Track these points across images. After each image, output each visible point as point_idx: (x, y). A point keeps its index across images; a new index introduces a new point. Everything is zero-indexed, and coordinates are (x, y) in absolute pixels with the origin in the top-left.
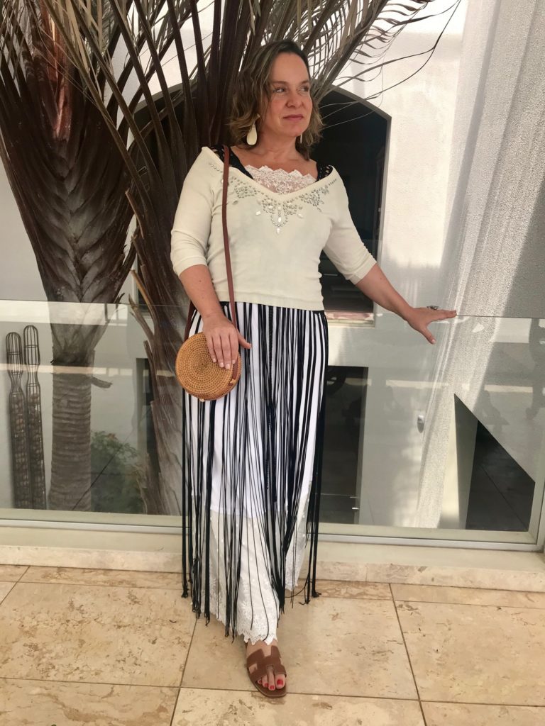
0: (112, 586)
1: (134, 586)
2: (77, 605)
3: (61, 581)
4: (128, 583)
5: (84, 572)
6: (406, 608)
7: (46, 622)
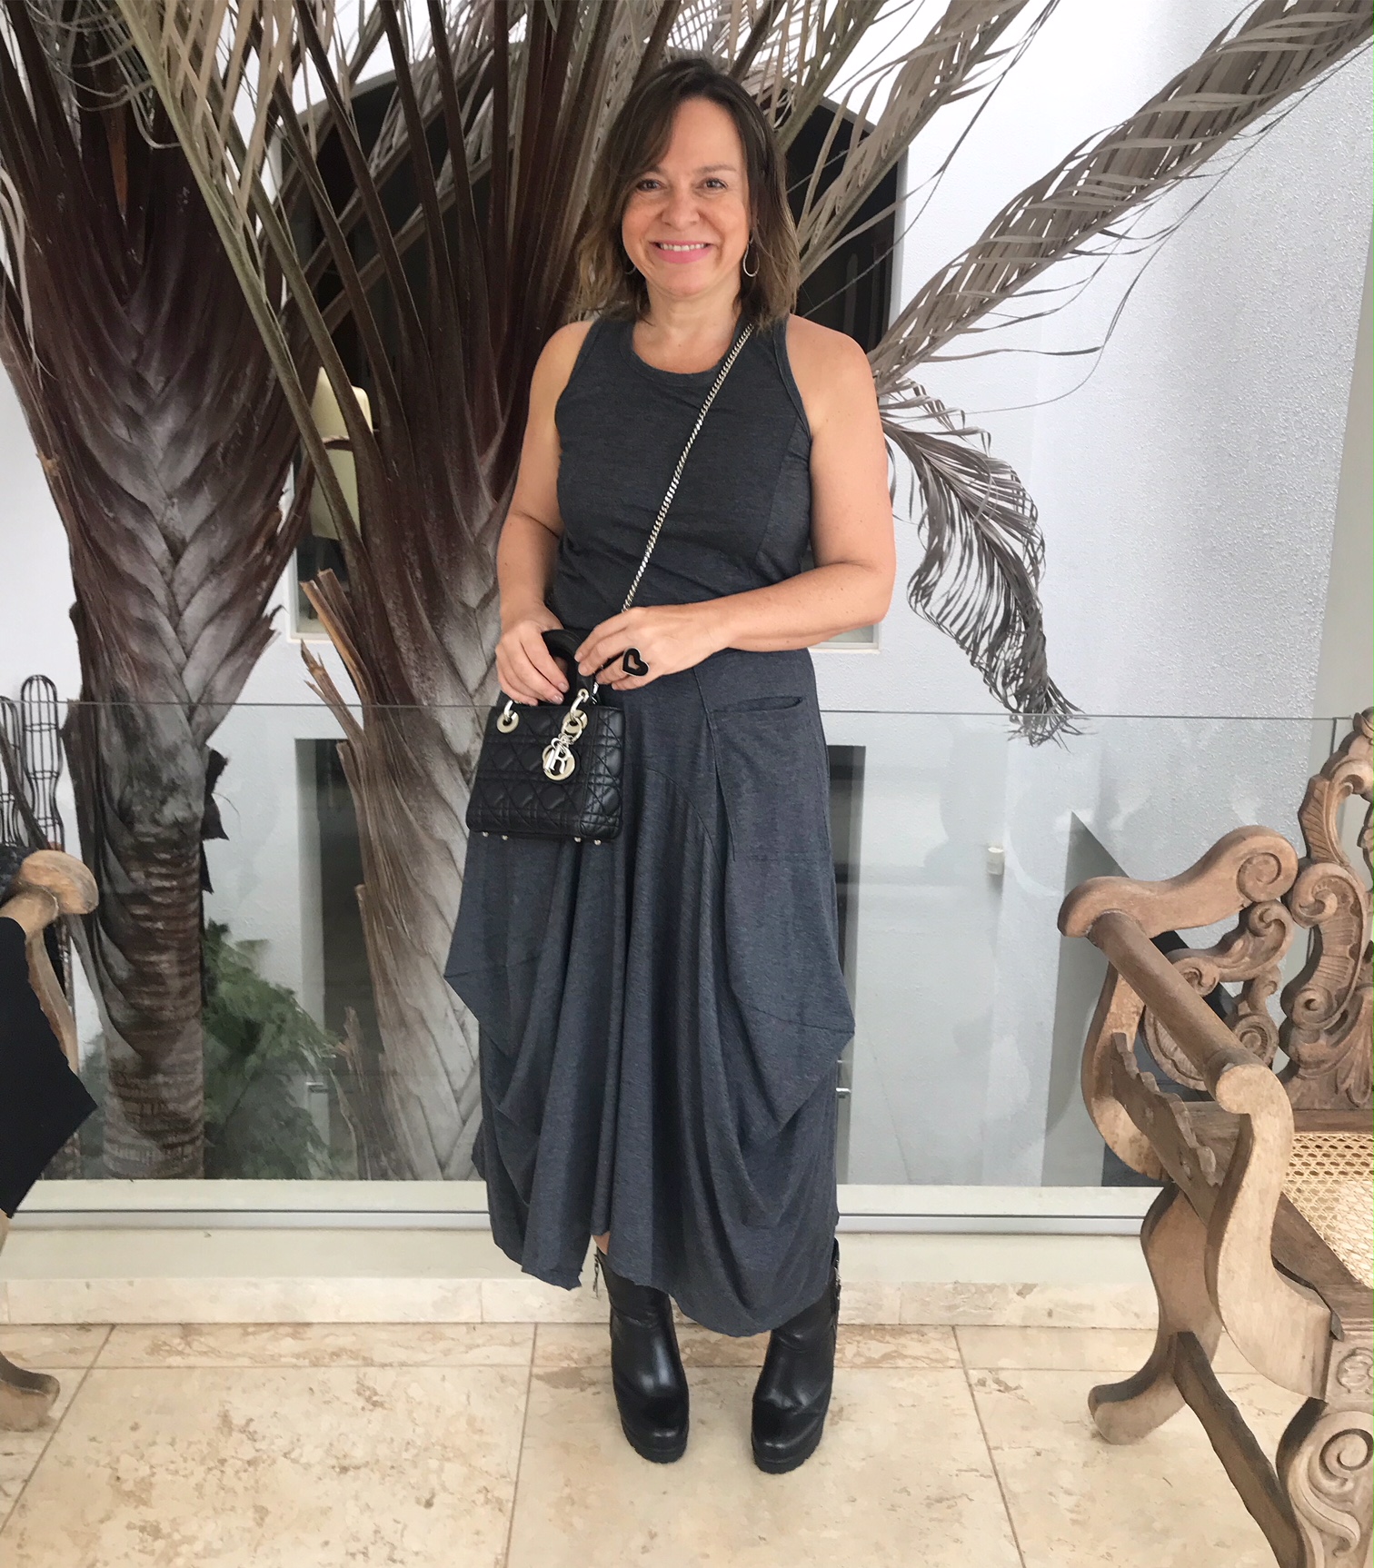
0: (315, 1364)
1: (369, 1362)
2: (238, 1420)
3: (192, 1361)
4: (354, 1354)
5: (246, 1334)
6: (996, 1387)
7: (172, 1467)
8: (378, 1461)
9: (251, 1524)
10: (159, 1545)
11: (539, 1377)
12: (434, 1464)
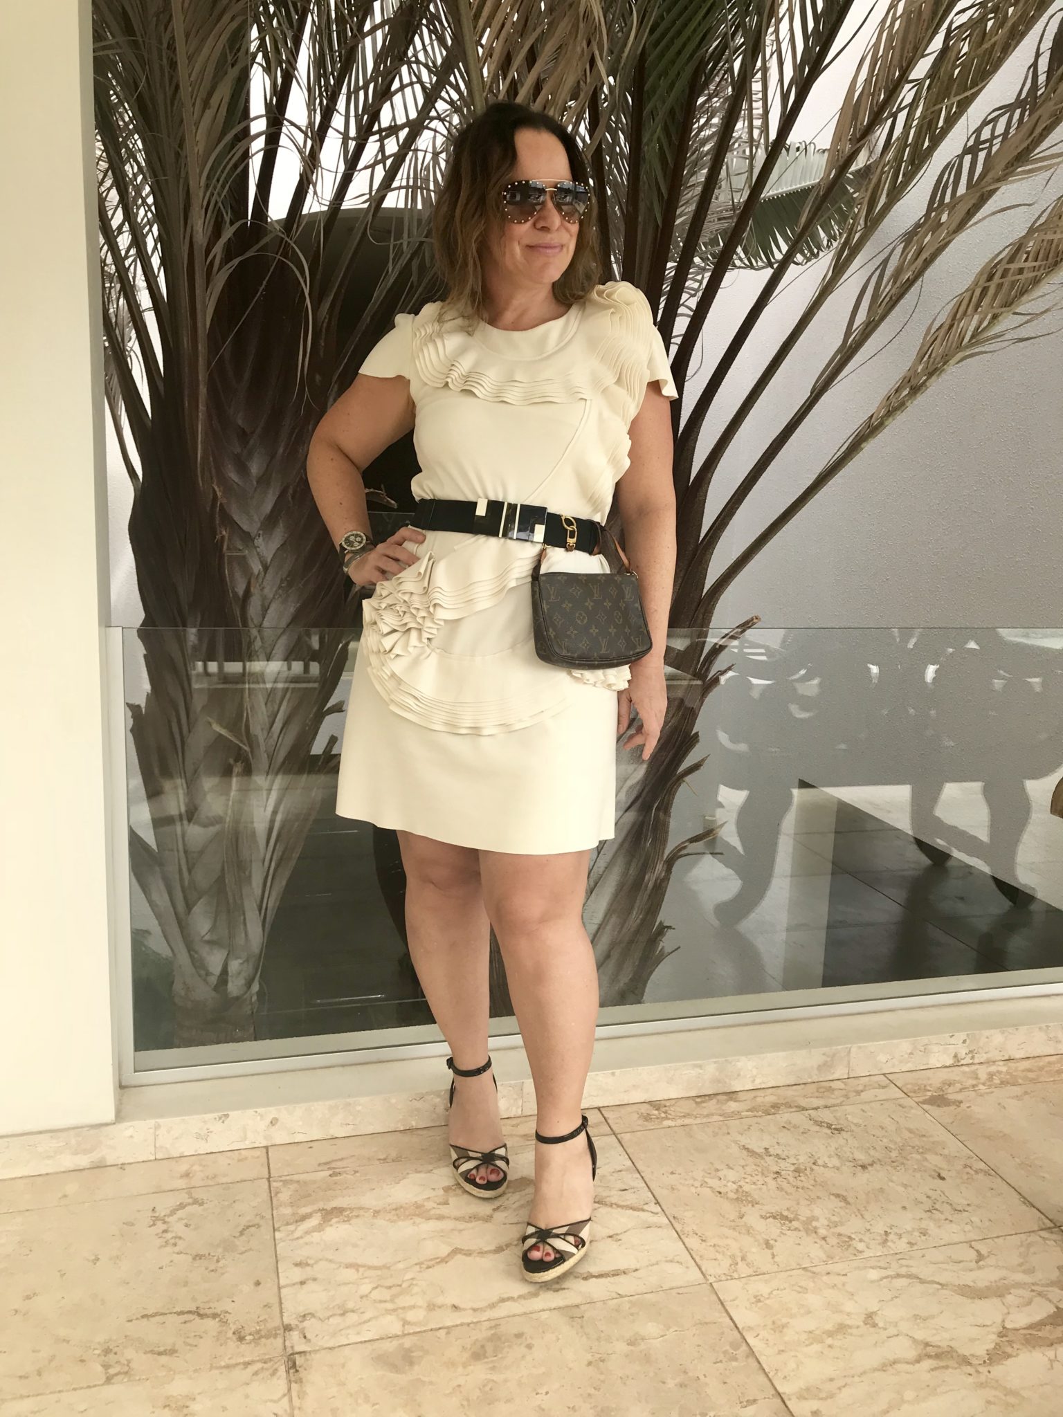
7: (747, 1180)
8: (879, 1160)
9: (842, 1204)
10: (795, 1224)
11: (924, 1102)
12: (918, 1157)
